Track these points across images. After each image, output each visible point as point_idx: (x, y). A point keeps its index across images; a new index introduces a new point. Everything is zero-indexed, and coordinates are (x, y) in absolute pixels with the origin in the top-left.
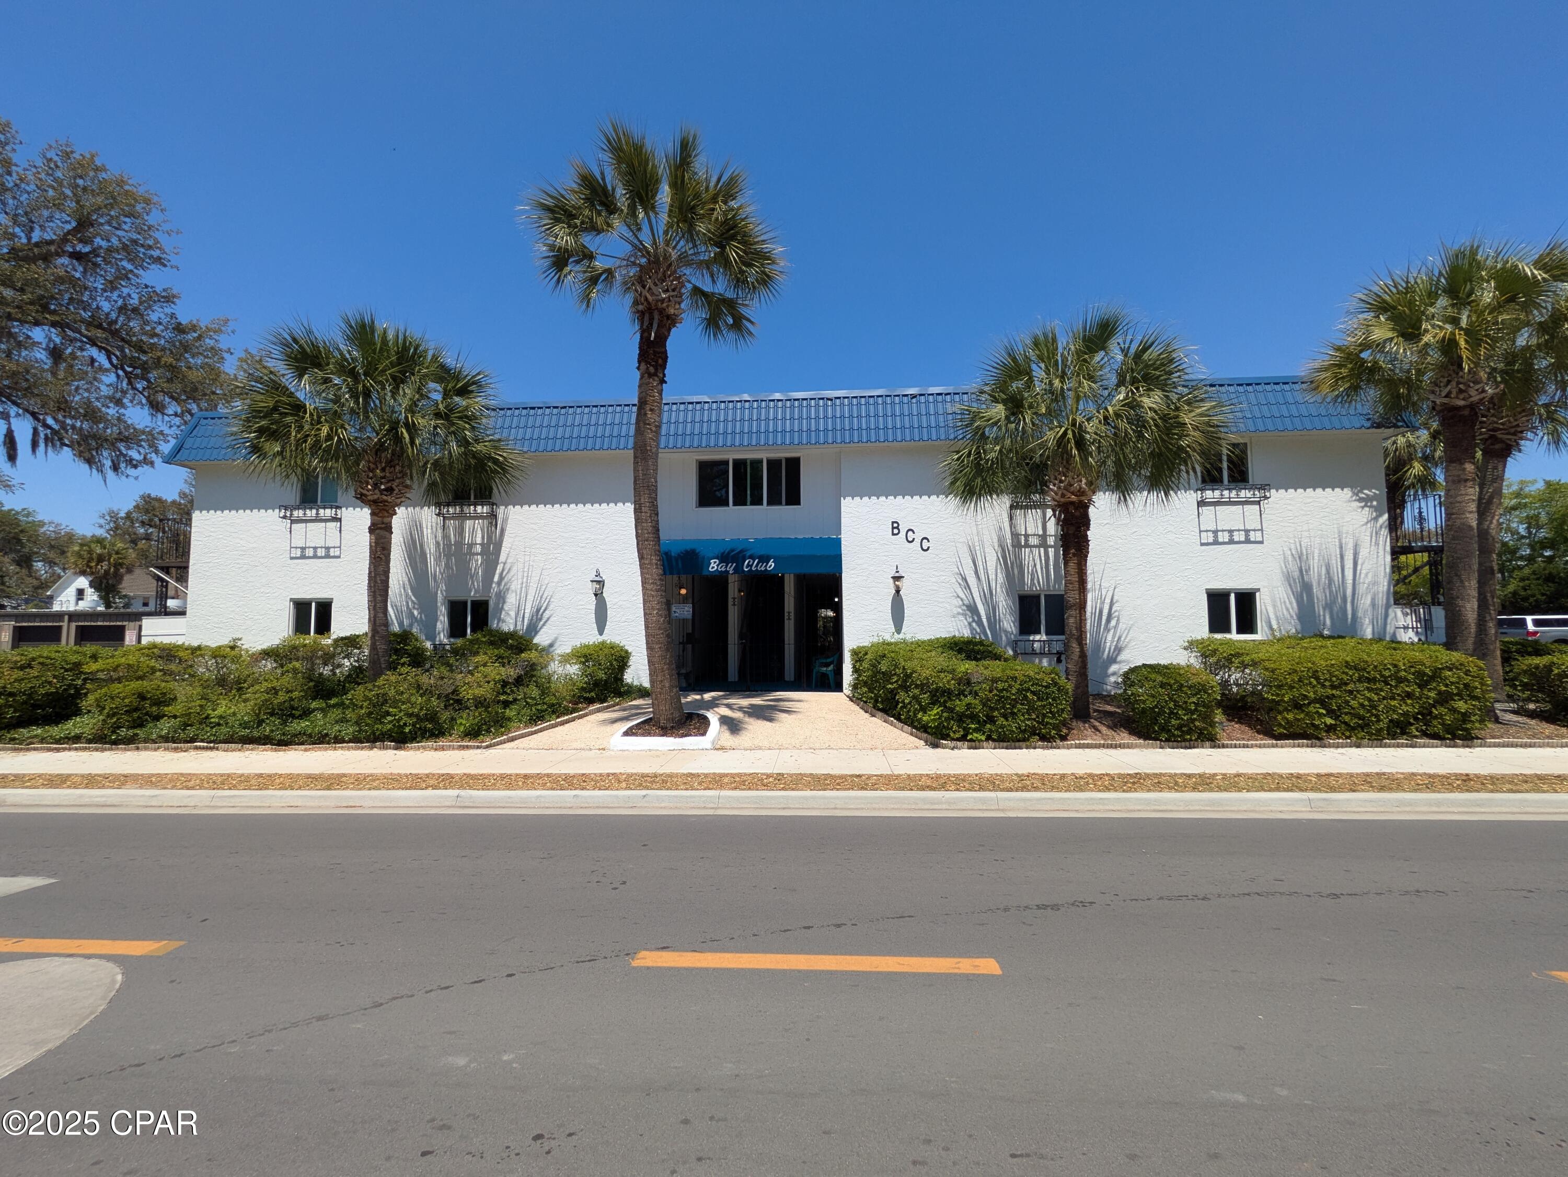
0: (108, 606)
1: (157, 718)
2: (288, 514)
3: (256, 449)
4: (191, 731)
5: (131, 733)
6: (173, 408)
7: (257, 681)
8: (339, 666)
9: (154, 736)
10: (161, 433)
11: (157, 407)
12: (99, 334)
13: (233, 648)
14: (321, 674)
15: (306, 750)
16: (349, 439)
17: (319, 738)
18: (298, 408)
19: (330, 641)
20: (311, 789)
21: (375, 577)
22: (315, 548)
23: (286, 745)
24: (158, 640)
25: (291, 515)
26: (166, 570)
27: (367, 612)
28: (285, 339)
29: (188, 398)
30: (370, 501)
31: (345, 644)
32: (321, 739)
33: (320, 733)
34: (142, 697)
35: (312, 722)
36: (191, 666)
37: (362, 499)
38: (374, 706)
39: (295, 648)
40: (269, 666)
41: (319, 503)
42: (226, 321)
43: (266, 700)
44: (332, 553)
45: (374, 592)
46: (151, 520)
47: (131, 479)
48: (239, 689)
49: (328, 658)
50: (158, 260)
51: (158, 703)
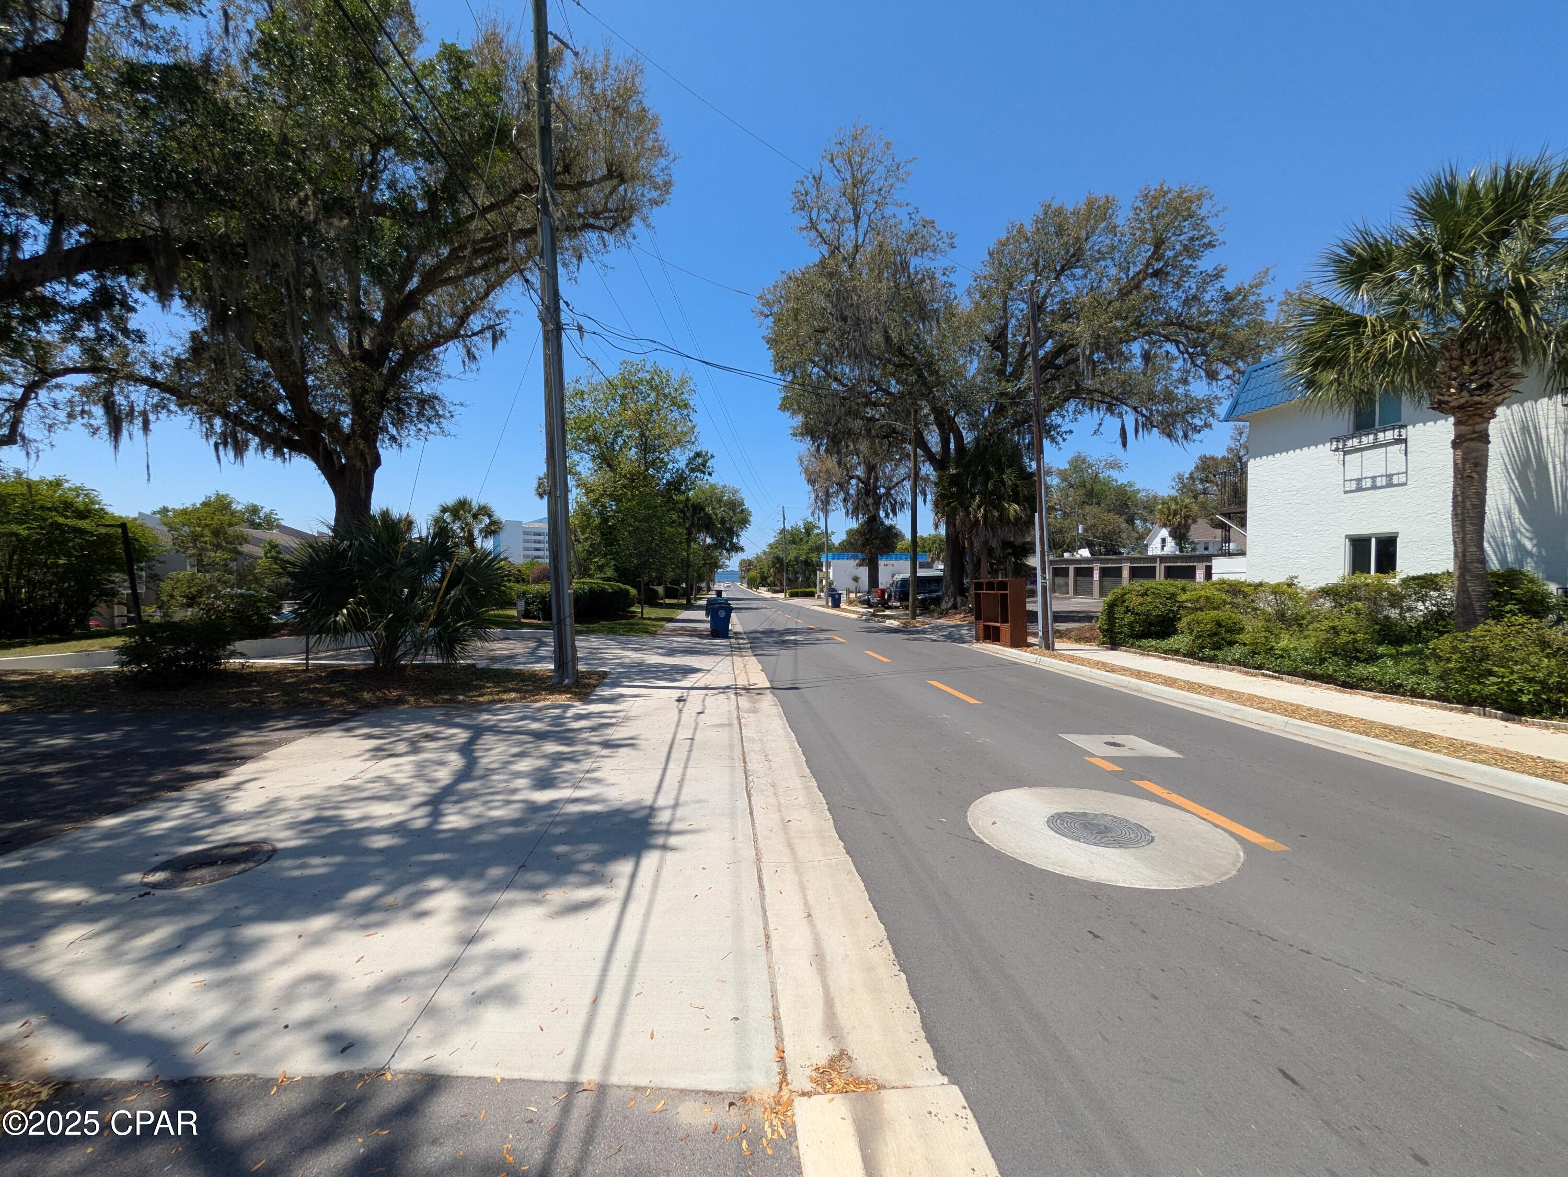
0: (1181, 551)
1: (1231, 644)
2: (1341, 446)
3: (1311, 383)
4: (1259, 659)
5: (1212, 653)
6: (1226, 371)
7: (1315, 619)
8: (1410, 609)
9: (1229, 659)
10: (1216, 398)
11: (1212, 376)
12: (1171, 329)
13: (1289, 585)
14: (1387, 618)
15: (1375, 697)
16: (1424, 339)
17: (1391, 688)
18: (1357, 324)
19: (1397, 581)
20: (1391, 741)
21: (1463, 501)
22: (1374, 478)
23: (1351, 688)
24: (1226, 577)
25: (1344, 445)
26: (1228, 516)
27: (1452, 548)
28: (1338, 255)
29: (1237, 358)
30: (1454, 408)
31: (1418, 585)
32: (1394, 689)
33: (1392, 681)
34: (1219, 624)
35: (1381, 668)
36: (1253, 601)
37: (1441, 408)
38: (1468, 661)
39: (1355, 587)
40: (1328, 605)
41: (1377, 427)
42: (1266, 272)
43: (1327, 639)
44: (1395, 480)
45: (1463, 521)
46: (1207, 477)
47: (1197, 443)
48: (1300, 625)
49: (1396, 599)
50: (1210, 245)
51: (1230, 631)
